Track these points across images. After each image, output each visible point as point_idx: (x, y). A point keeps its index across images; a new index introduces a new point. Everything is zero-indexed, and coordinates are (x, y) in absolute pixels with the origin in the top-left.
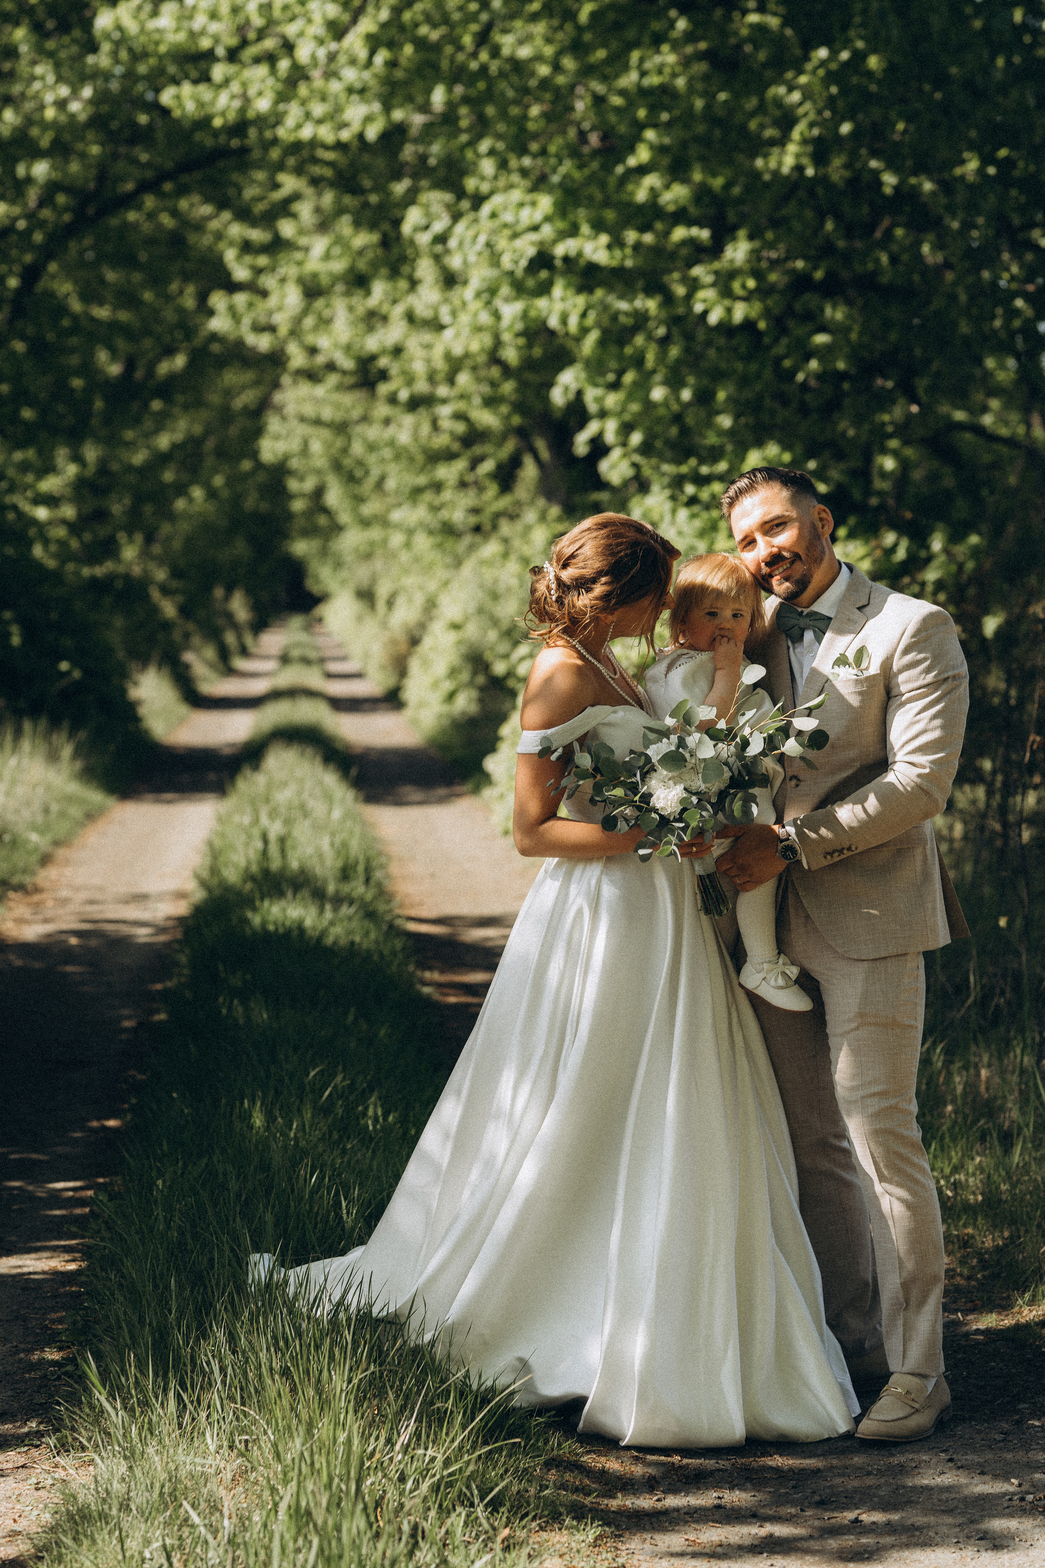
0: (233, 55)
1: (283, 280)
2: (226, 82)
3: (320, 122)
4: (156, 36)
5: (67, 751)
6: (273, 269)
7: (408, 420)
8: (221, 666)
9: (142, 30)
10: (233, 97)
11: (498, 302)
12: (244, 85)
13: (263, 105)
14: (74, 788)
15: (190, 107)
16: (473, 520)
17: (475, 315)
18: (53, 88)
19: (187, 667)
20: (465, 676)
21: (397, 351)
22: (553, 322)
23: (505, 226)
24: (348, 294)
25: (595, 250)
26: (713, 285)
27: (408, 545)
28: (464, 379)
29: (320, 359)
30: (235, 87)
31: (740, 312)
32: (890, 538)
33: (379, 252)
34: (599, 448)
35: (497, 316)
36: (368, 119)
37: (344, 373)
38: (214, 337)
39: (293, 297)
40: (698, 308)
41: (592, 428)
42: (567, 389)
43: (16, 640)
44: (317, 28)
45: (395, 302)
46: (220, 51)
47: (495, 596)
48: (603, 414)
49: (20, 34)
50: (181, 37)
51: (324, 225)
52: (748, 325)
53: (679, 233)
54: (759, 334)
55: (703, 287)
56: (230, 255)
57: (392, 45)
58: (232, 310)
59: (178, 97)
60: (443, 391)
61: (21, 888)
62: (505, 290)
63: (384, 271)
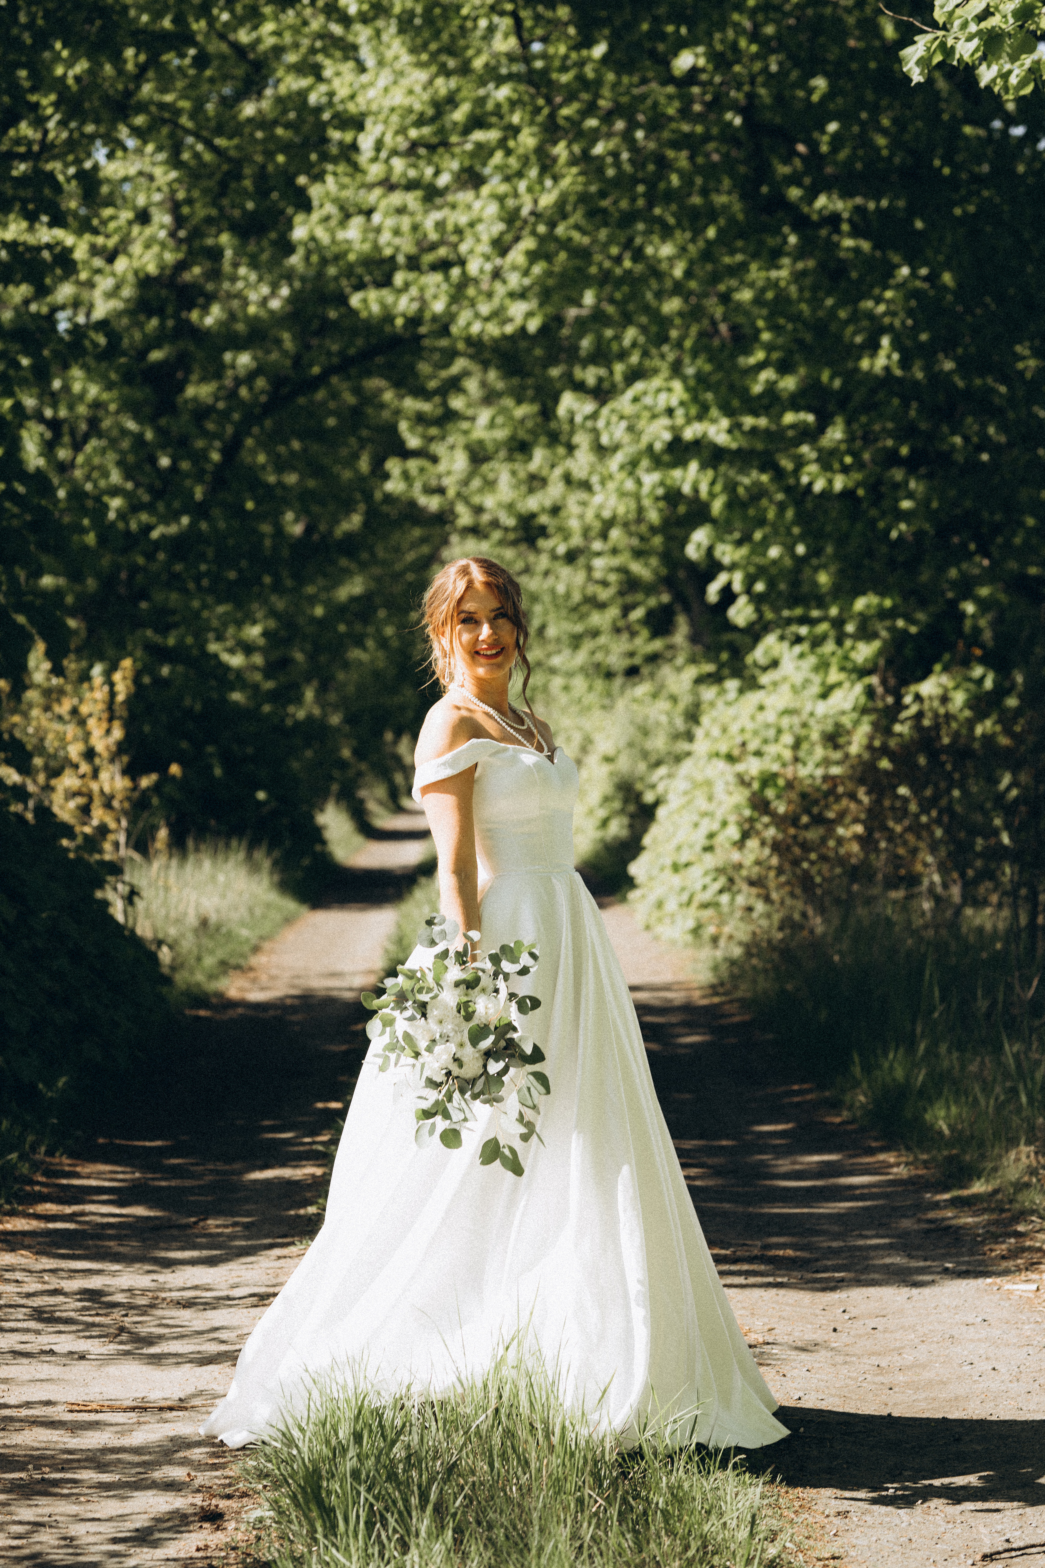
0: (413, 263)
1: (452, 448)
2: (407, 286)
3: (487, 319)
4: (345, 247)
5: (267, 864)
6: (443, 438)
7: (565, 571)
8: (391, 805)
9: (334, 241)
10: (412, 300)
11: (640, 472)
12: (422, 290)
13: (438, 306)
14: (273, 897)
15: (375, 308)
16: (627, 663)
17: (622, 482)
18: (255, 287)
19: (362, 802)
20: (617, 805)
21: (555, 510)
22: (686, 489)
23: (646, 408)
24: (510, 459)
25: (718, 432)
26: (817, 460)
27: (566, 688)
28: (615, 534)
29: (486, 518)
30: (414, 291)
31: (839, 483)
32: (978, 671)
33: (539, 420)
34: (728, 596)
35: (639, 482)
36: (530, 315)
37: (506, 529)
38: (389, 498)
39: (460, 462)
40: (805, 480)
41: (722, 579)
42: (699, 545)
43: (218, 772)
44: (484, 247)
45: (553, 466)
46: (401, 259)
47: (645, 732)
48: (733, 567)
49: (225, 238)
50: (367, 247)
51: (489, 397)
52: (848, 494)
53: (789, 418)
54: (858, 500)
55: (808, 463)
56: (403, 426)
57: (548, 258)
58: (406, 476)
59: (365, 301)
60: (597, 546)
61: (238, 967)
62: (645, 463)
63: (543, 439)
